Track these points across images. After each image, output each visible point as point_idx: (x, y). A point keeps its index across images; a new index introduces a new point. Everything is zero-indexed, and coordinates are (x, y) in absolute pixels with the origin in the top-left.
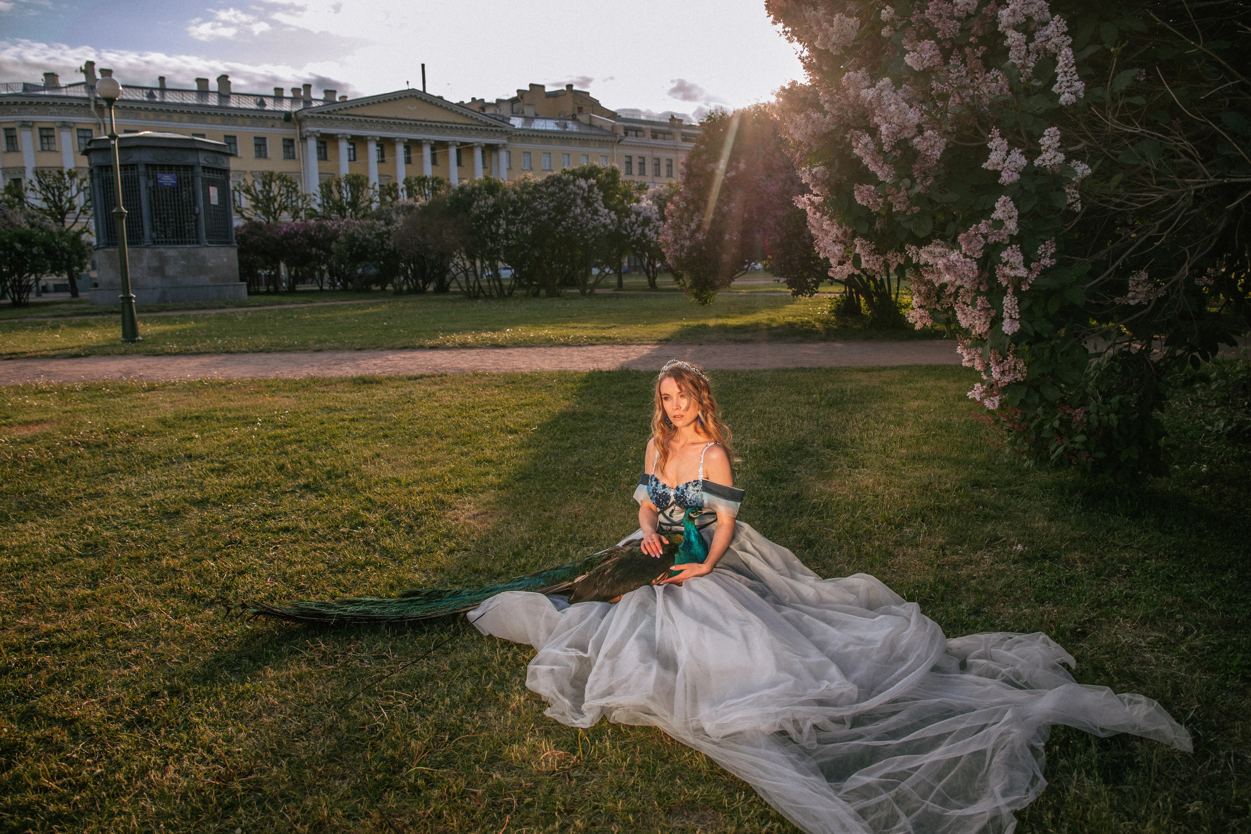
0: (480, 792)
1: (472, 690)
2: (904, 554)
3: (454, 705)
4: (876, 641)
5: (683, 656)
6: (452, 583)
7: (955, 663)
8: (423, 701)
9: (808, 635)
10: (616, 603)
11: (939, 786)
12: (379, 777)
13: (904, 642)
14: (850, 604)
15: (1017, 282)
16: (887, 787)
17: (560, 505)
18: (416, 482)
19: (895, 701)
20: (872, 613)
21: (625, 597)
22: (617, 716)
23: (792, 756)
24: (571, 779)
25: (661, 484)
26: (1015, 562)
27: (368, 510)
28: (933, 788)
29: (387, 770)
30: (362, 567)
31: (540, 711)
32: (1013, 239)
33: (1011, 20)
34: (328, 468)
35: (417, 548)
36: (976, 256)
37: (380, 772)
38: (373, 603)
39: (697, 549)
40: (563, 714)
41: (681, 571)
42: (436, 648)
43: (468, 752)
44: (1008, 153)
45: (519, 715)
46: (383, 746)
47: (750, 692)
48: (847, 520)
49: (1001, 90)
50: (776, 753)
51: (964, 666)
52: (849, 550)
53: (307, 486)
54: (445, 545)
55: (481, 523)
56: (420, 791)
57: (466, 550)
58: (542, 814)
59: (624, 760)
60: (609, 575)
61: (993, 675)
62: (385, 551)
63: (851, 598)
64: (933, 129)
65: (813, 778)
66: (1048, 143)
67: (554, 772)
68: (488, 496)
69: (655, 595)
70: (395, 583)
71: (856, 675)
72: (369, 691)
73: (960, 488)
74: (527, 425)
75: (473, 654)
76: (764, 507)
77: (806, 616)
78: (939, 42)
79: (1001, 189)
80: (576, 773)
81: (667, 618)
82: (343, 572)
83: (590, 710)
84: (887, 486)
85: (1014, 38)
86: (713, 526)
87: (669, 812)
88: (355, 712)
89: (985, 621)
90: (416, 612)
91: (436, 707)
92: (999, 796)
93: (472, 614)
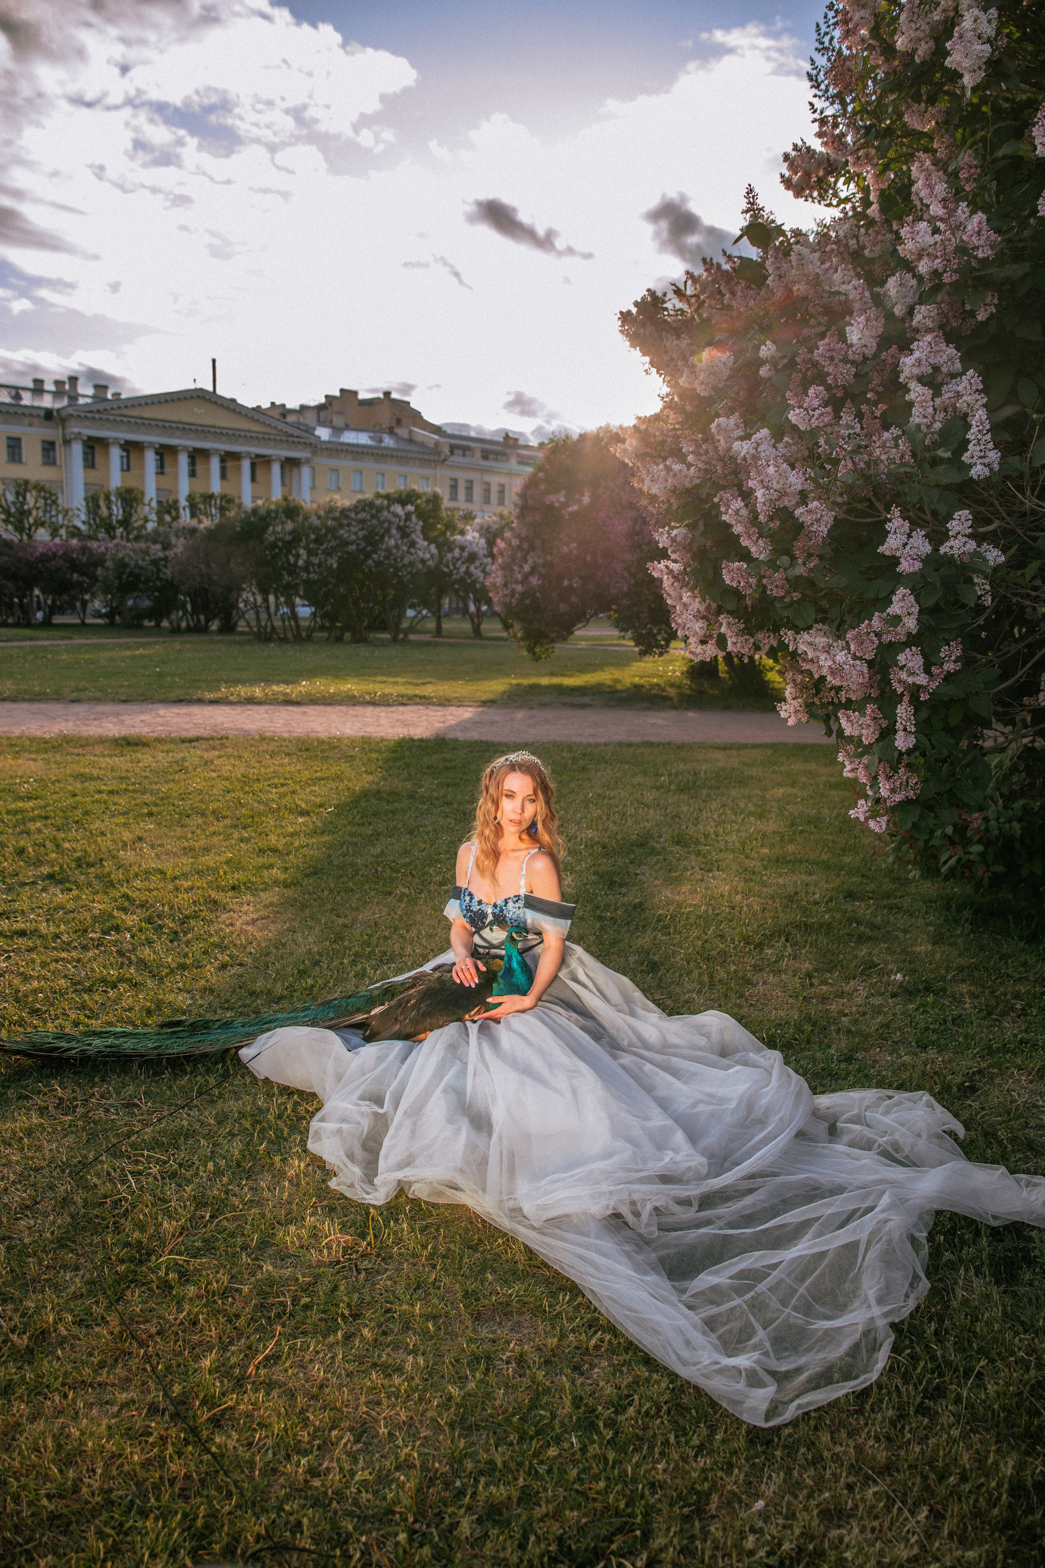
0: (246, 1289)
1: (242, 1152)
2: (765, 983)
3: (218, 1172)
4: (730, 1100)
5: (498, 1115)
6: (222, 1008)
7: (823, 1126)
8: (181, 1165)
9: (649, 1090)
10: (421, 1041)
11: (802, 1290)
12: (122, 1268)
13: (764, 1101)
14: (699, 1049)
15: (915, 690)
16: (740, 1291)
17: (357, 909)
18: (185, 876)
19: (751, 1176)
20: (725, 1061)
21: (432, 1036)
22: (420, 1191)
23: (627, 1248)
24: (359, 1271)
25: (476, 899)
26: (894, 996)
27: (124, 910)
28: (796, 1291)
29: (131, 1260)
30: (114, 986)
31: (324, 1181)
32: (912, 639)
33: (916, 371)
34: (78, 854)
35: (182, 961)
36: (867, 657)
37: (123, 1261)
38: (125, 1035)
39: (520, 977)
40: (351, 1186)
41: (500, 1004)
42: (200, 1093)
43: (232, 1235)
44: (910, 536)
45: (298, 1185)
46: (128, 1225)
47: (579, 1164)
48: (699, 938)
49: (902, 457)
50: (608, 1244)
51: (833, 1132)
52: (700, 975)
53: (51, 876)
54: (216, 959)
55: (261, 930)
56: (172, 1288)
57: (241, 965)
58: (321, 1320)
59: (424, 1247)
60: (414, 1006)
61: (867, 1145)
62: (142, 964)
63: (702, 1041)
64: (819, 499)
65: (653, 1278)
66: (958, 528)
67: (338, 1262)
68: (271, 896)
69: (468, 1035)
70: (153, 1007)
71: (705, 1143)
72: (114, 1152)
73: (831, 900)
74: (321, 806)
75: (244, 1103)
76: (600, 918)
77: (648, 1067)
78: (828, 388)
79: (900, 580)
80: (365, 1264)
81: (480, 1066)
82: (89, 990)
83: (385, 1184)
84: (746, 896)
85: (917, 392)
86: (538, 949)
87: (477, 1317)
88: (95, 1180)
89: (859, 1071)
90: (177, 1047)
91: (197, 1174)
92: (873, 1302)
93: (246, 1053)
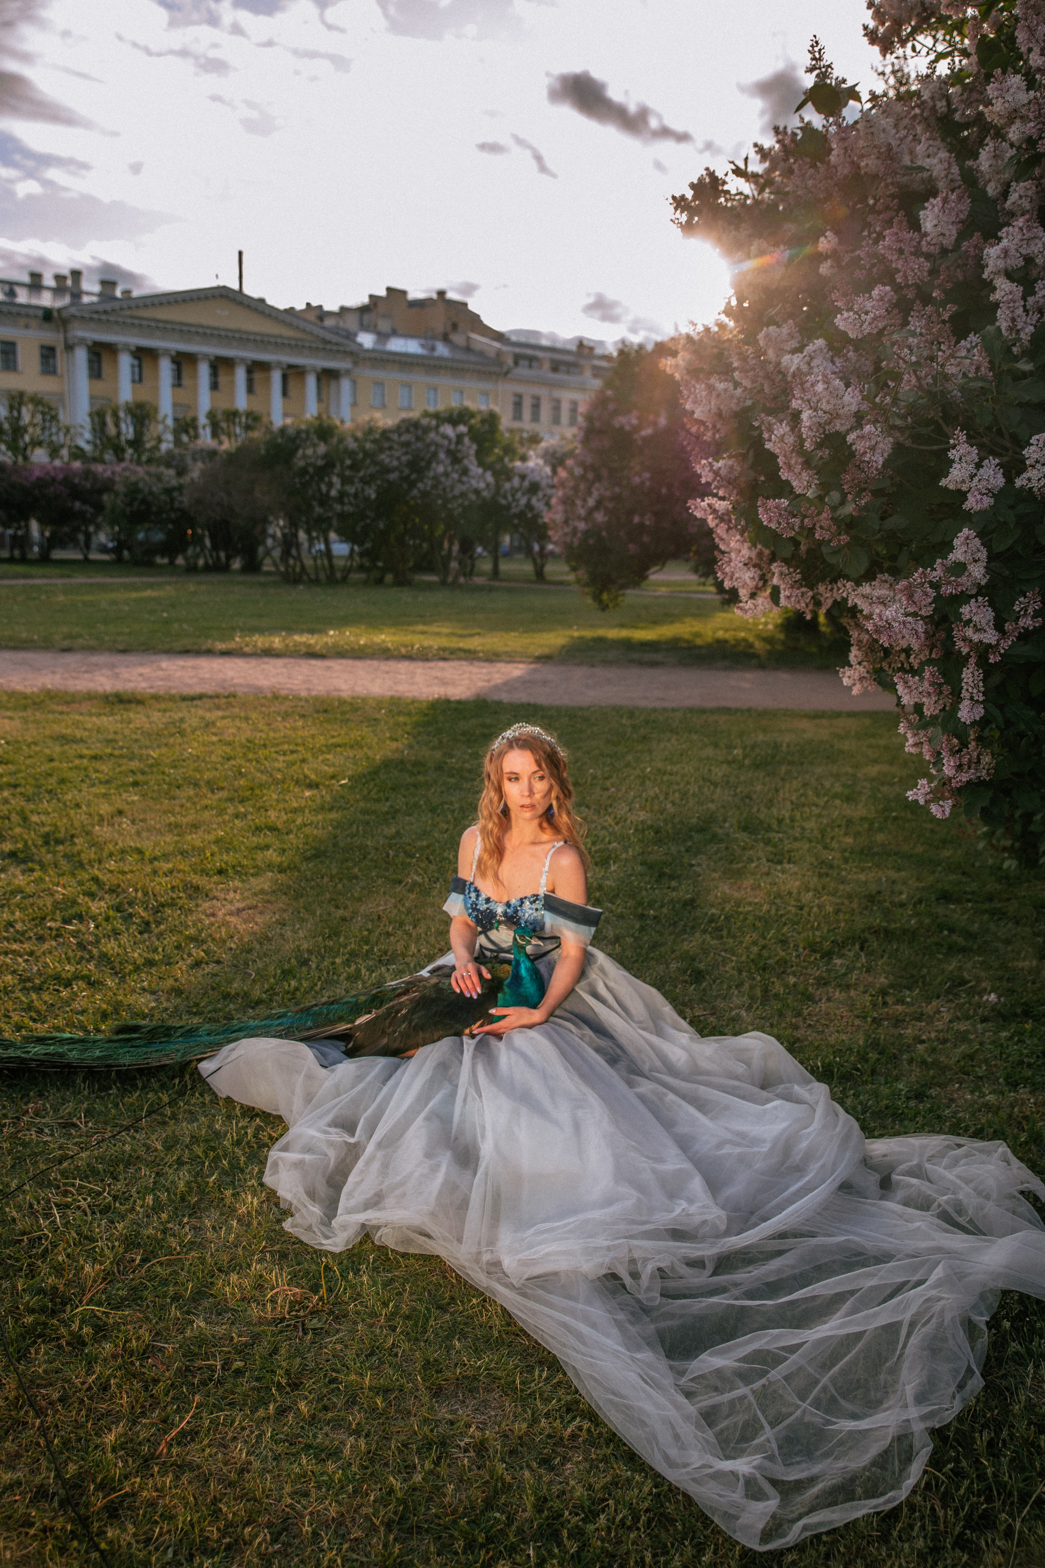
0: (170, 1347)
1: (188, 1183)
2: (829, 1000)
3: (158, 1207)
4: (764, 1141)
5: (486, 1149)
6: (189, 1013)
7: (874, 1179)
8: (115, 1198)
9: (668, 1124)
10: (410, 1058)
11: (825, 1380)
12: (29, 1320)
13: (804, 1145)
14: (737, 1078)
15: (983, 651)
17: (359, 900)
18: (166, 857)
19: (782, 1235)
20: (764, 1094)
21: (422, 1053)
22: (387, 1238)
23: (621, 1316)
24: (305, 1333)
25: (483, 896)
26: (984, 1020)
27: (92, 895)
28: (817, 1382)
29: (43, 1310)
30: (68, 984)
31: (279, 1221)
32: (981, 591)
33: (1001, 264)
34: (47, 829)
35: (150, 956)
36: (923, 613)
37: (31, 1311)
38: (71, 1041)
39: (529, 987)
40: (309, 1228)
41: (504, 1017)
42: (150, 1113)
43: (165, 1282)
44: (979, 466)
45: (249, 1225)
46: (44, 1268)
47: (575, 1212)
48: (755, 943)
49: (978, 369)
50: (598, 1311)
51: (886, 1185)
52: (752, 987)
53: (13, 855)
54: (190, 955)
55: (246, 921)
56: (84, 1344)
57: (218, 962)
58: (253, 1389)
59: (385, 1304)
60: (405, 1017)
61: (923, 1204)
62: (104, 958)
63: (740, 1068)
64: (875, 422)
65: (646, 1355)
66: (1035, 456)
67: (283, 1320)
68: (264, 882)
69: (462, 1052)
70: (110, 1008)
71: (730, 1192)
72: (41, 1181)
73: (920, 902)
74: (333, 777)
75: (199, 1127)
76: (642, 917)
77: (671, 1097)
78: (897, 288)
79: (967, 518)
80: (315, 1323)
81: (472, 1091)
82: (39, 989)
83: (344, 1227)
84: (818, 893)
85: (1004, 289)
86: (554, 955)
87: (437, 1392)
88: (14, 1214)
89: (931, 1110)
90: (127, 1058)
91: (133, 1209)
92: (910, 1398)
93: (206, 1067)
